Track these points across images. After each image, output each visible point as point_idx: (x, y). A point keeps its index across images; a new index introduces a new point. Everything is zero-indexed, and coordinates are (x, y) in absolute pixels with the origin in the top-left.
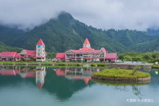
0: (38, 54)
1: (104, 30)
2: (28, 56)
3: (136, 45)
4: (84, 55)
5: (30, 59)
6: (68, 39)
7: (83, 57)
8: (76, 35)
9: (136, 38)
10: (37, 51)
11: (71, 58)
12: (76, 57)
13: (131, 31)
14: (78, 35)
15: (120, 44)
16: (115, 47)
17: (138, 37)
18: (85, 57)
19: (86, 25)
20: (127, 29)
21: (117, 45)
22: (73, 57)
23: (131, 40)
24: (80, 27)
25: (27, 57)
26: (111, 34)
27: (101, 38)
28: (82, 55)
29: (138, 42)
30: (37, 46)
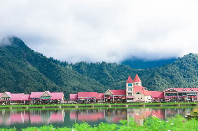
0: (129, 94)
1: (71, 64)
2: (115, 96)
3: (118, 83)
4: (188, 93)
5: (120, 100)
6: (25, 76)
7: (187, 96)
8: (34, 71)
9: (118, 74)
10: (127, 91)
11: (172, 97)
12: (178, 96)
13: (110, 64)
14: (37, 71)
15: (98, 82)
16: (92, 87)
17: (120, 72)
18: (189, 95)
19: (44, 56)
20: (104, 62)
21: (94, 84)
22: (174, 97)
23: (111, 76)
24: (38, 59)
25: (114, 98)
26: (81, 69)
27: (71, 75)
28: (185, 94)
29: (121, 80)
30: (127, 84)
